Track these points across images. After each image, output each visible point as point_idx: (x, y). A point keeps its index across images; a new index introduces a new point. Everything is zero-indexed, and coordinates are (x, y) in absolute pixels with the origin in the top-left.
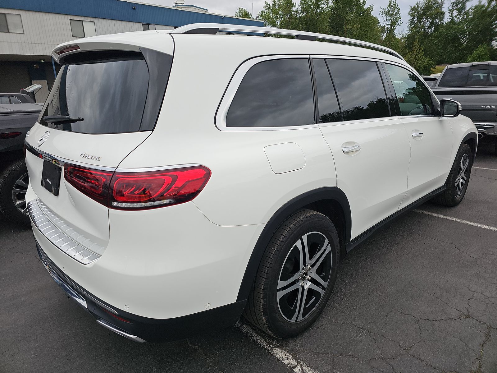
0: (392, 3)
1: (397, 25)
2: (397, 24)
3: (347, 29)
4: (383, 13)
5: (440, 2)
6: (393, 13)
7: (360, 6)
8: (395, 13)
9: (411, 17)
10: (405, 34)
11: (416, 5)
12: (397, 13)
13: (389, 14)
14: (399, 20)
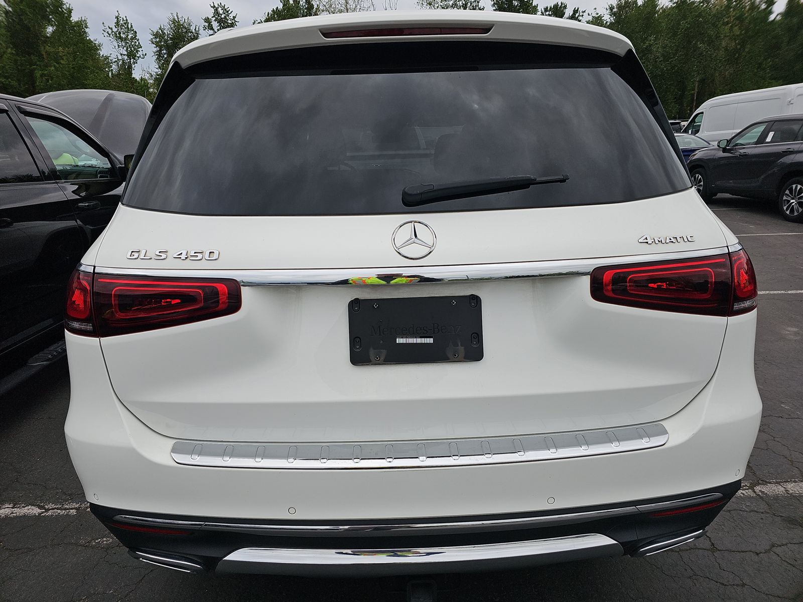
0: (121, 21)
1: (139, 57)
2: (138, 55)
3: (48, 53)
4: (109, 34)
5: (193, 31)
6: (127, 37)
7: (63, 16)
8: (129, 37)
9: (156, 47)
10: (155, 73)
11: (160, 31)
12: (132, 39)
13: (120, 38)
14: (140, 49)
